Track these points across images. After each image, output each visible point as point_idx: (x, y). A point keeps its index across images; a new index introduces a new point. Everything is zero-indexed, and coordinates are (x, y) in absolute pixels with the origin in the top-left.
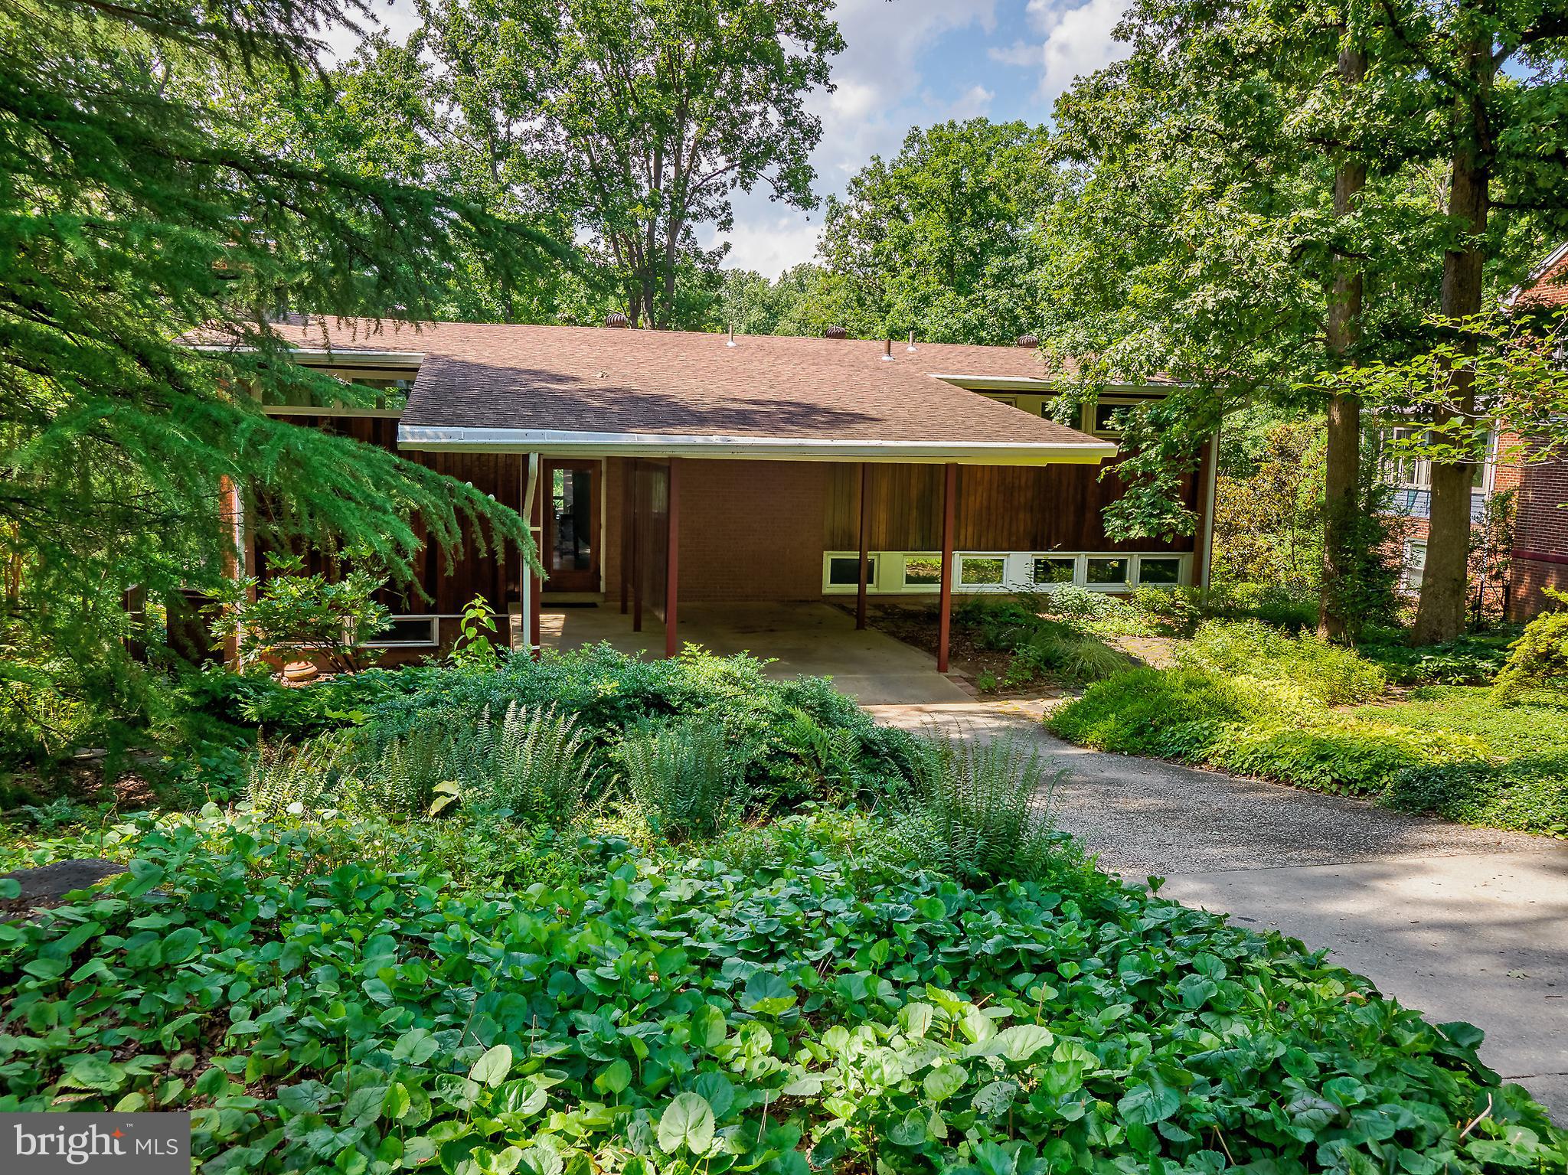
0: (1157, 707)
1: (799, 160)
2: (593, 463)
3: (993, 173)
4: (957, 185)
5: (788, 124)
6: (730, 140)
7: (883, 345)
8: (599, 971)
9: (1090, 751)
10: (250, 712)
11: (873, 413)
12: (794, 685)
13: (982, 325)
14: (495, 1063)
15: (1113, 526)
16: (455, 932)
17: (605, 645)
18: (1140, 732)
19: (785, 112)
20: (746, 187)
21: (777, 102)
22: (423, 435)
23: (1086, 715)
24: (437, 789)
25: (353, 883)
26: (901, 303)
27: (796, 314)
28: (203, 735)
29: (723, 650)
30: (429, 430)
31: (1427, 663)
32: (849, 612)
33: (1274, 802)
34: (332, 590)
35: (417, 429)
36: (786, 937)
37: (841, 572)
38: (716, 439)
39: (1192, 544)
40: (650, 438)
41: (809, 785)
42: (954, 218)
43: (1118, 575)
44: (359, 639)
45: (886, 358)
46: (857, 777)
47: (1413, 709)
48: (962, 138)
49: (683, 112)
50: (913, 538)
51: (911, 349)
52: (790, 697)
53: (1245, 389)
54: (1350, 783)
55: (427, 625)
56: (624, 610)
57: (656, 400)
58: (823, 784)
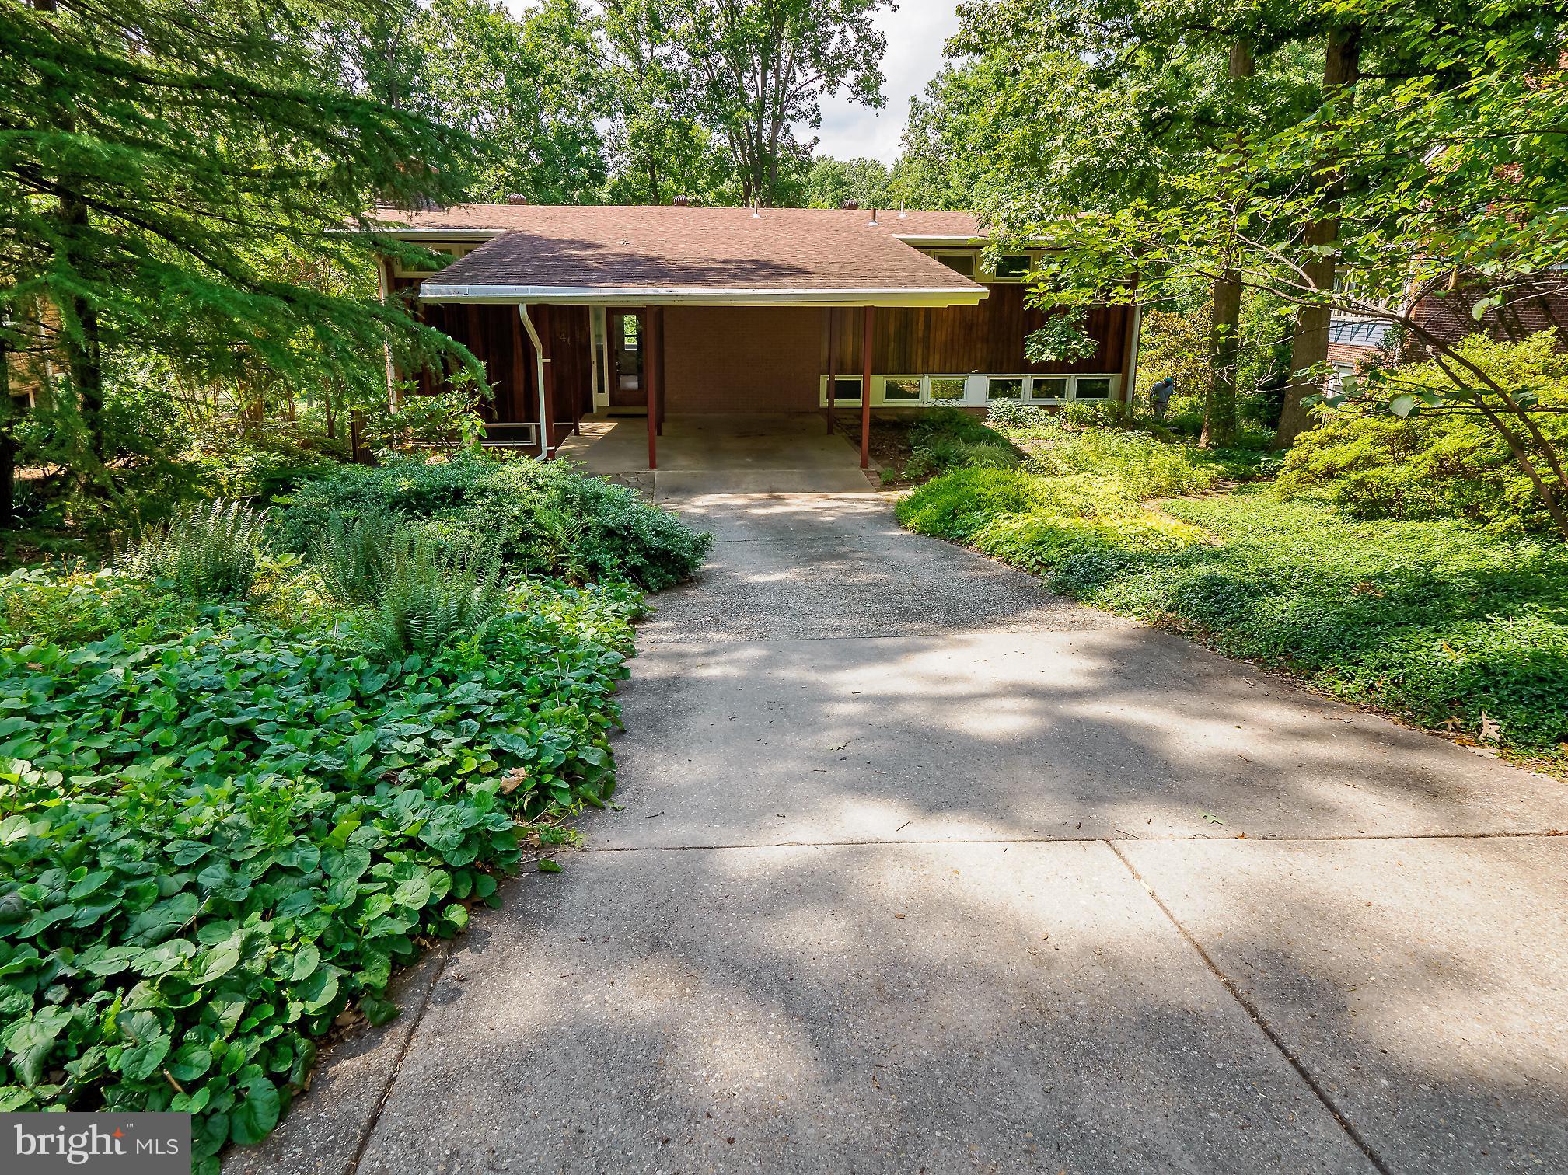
1: (872, 68)
5: (862, 39)
7: (870, 212)
9: (909, 533)
19: (859, 30)
20: (831, 92)
21: (852, 22)
22: (440, 292)
30: (443, 287)
35: (434, 287)
38: (663, 290)
43: (1056, 390)
45: (872, 224)
49: (780, 35)
50: (892, 364)
51: (902, 216)
54: (1050, 564)
55: (528, 430)
58: (557, 559)
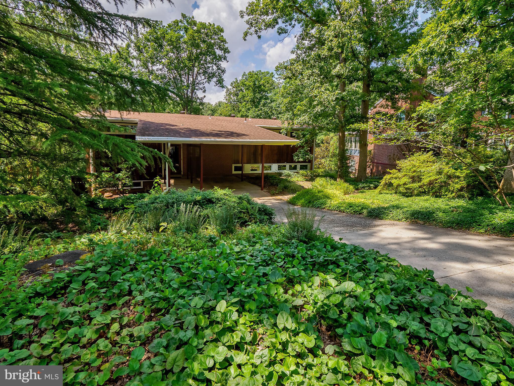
0: (313, 197)
1: (221, 77)
2: (179, 145)
3: (262, 82)
4: (255, 84)
5: (218, 69)
6: (205, 73)
8: (232, 274)
9: (299, 207)
10: (101, 206)
11: (246, 134)
12: (241, 196)
13: (261, 115)
14: (222, 305)
15: (295, 158)
16: (187, 264)
17: (194, 187)
18: (310, 202)
19: (217, 67)
20: (209, 83)
21: (215, 64)
23: (297, 199)
24: (161, 224)
25: (153, 253)
26: (243, 110)
27: (219, 112)
28: (91, 212)
29: (223, 188)
30: (143, 137)
31: (361, 185)
32: (239, 177)
33: (343, 217)
34: (117, 175)
35: (140, 137)
36: (269, 260)
37: (237, 169)
38: (213, 139)
39: (310, 161)
40: (197, 139)
41: (247, 219)
42: (254, 92)
43: (295, 168)
44: (123, 187)
45: (245, 121)
46: (258, 216)
47: (360, 195)
48: (256, 74)
49: (194, 66)
50: (252, 161)
51: (250, 120)
52: (240, 198)
53: (321, 129)
54: (357, 212)
55: (140, 183)
56: (188, 178)
57: (196, 130)
58: (250, 218)
